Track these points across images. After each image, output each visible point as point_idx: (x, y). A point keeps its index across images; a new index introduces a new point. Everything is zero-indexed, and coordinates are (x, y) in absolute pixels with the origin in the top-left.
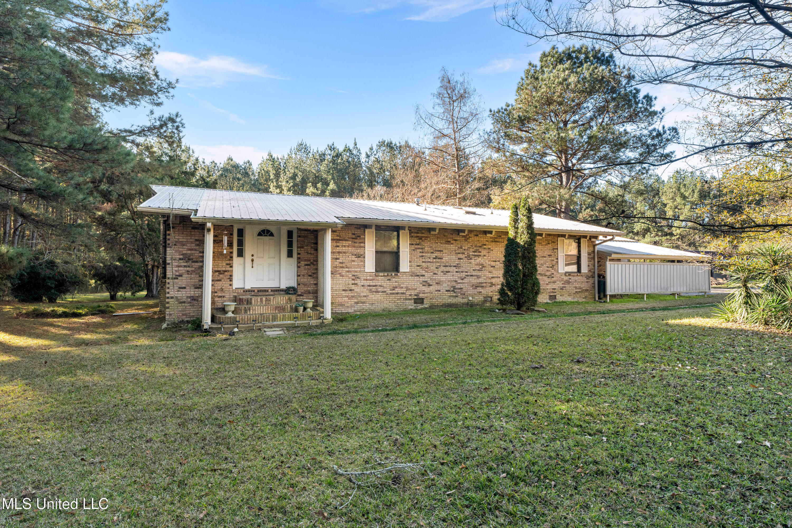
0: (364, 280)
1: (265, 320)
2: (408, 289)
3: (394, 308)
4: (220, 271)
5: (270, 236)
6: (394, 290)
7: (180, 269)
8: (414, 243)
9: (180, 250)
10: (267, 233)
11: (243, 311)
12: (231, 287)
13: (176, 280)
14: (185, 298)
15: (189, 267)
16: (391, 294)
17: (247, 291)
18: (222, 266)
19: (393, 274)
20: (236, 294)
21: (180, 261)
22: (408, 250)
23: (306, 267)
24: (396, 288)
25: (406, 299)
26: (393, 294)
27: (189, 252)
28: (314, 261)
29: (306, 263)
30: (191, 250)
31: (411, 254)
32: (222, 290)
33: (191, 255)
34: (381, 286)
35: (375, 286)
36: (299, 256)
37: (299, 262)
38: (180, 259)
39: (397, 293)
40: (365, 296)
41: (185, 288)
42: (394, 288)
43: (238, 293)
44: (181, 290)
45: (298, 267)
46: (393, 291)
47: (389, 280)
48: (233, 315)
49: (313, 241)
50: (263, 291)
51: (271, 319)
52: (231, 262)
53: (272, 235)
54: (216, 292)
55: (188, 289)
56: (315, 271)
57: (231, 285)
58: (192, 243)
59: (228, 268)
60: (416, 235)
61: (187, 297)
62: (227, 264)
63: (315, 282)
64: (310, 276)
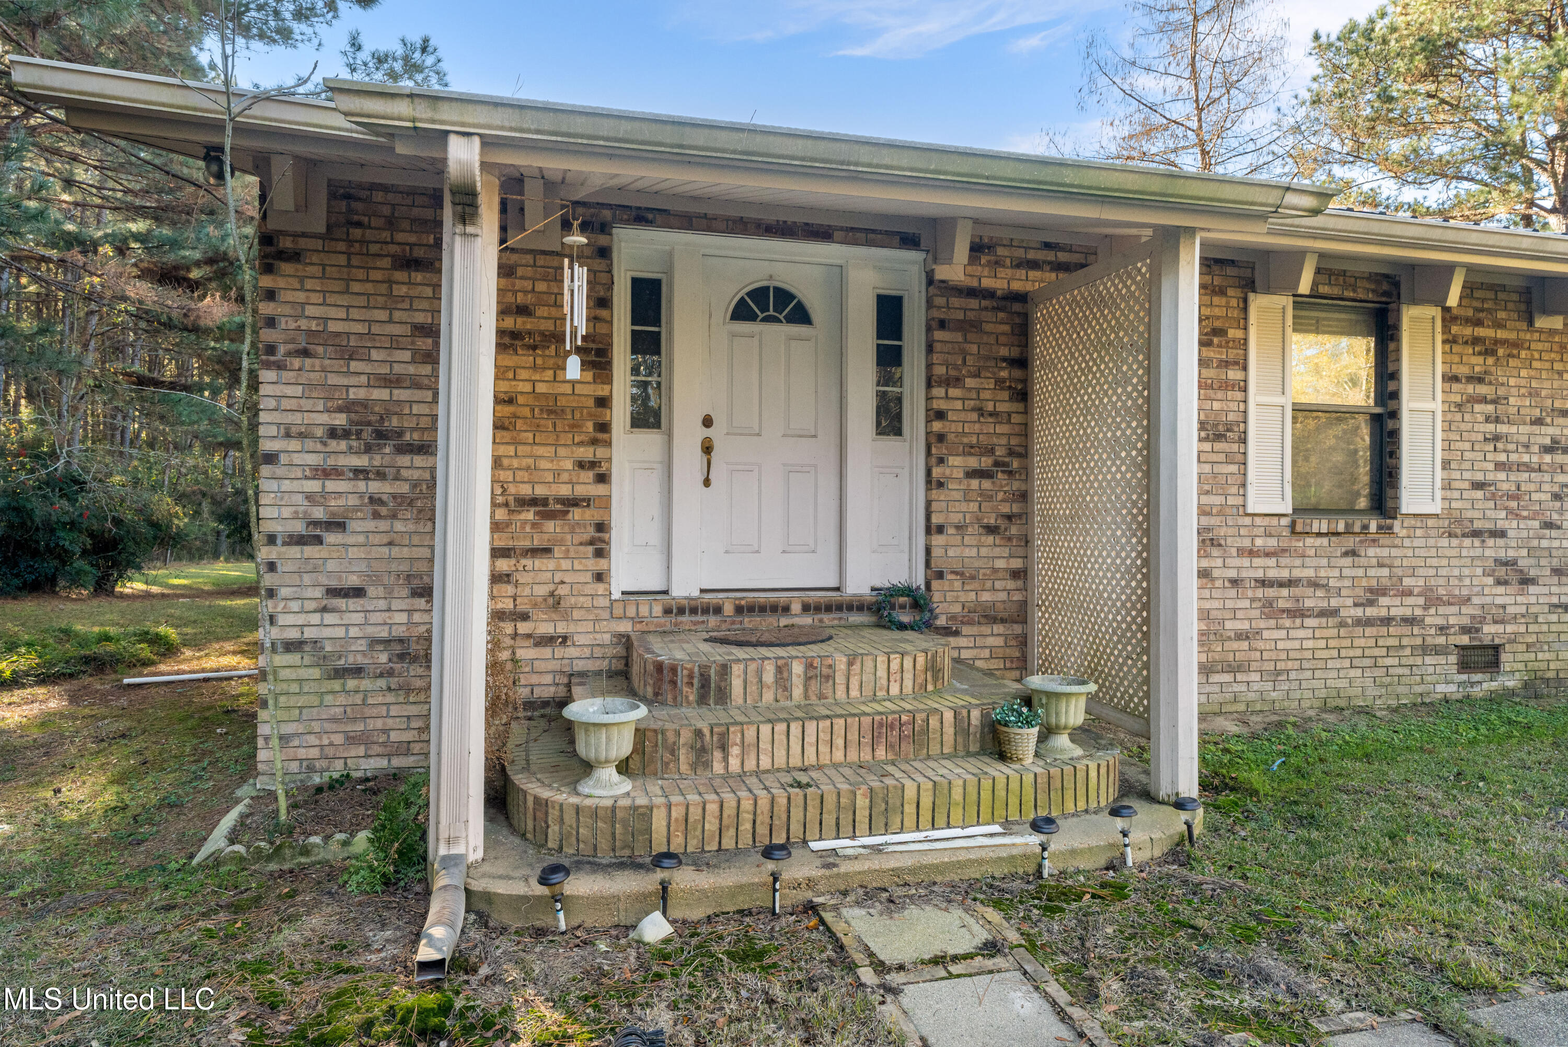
0: (1241, 552)
1: (829, 820)
2: (1432, 600)
3: (1372, 692)
4: (544, 501)
5: (790, 320)
6: (1371, 603)
7: (331, 486)
8: (1463, 370)
9: (333, 380)
10: (779, 308)
11: (684, 756)
12: (600, 588)
13: (310, 551)
14: (362, 645)
15: (381, 475)
16: (1358, 622)
17: (681, 611)
18: (557, 473)
19: (1373, 527)
20: (625, 627)
21: (333, 445)
22: (1438, 406)
23: (975, 483)
24: (1383, 592)
25: (1425, 649)
26: (1369, 622)
27: (382, 394)
28: (1011, 453)
29: (973, 462)
30: (390, 382)
31: (1449, 426)
32: (555, 603)
33: (391, 408)
34: (1314, 584)
35: (1290, 583)
36: (937, 426)
37: (934, 459)
38: (333, 433)
39: (1387, 621)
40: (1241, 636)
41: (358, 592)
42: (1374, 594)
43: (637, 619)
44: (341, 603)
45: (932, 483)
46: (1370, 612)
47: (1353, 553)
48: (625, 785)
49: (1004, 352)
50: (762, 609)
51: (862, 815)
52: (601, 452)
53: (801, 316)
54: (525, 617)
55: (375, 599)
56: (1016, 508)
57: (600, 577)
58: (395, 343)
59: (586, 487)
60: (1468, 331)
61: (374, 642)
62: (581, 465)
63: (1017, 564)
64: (991, 530)
